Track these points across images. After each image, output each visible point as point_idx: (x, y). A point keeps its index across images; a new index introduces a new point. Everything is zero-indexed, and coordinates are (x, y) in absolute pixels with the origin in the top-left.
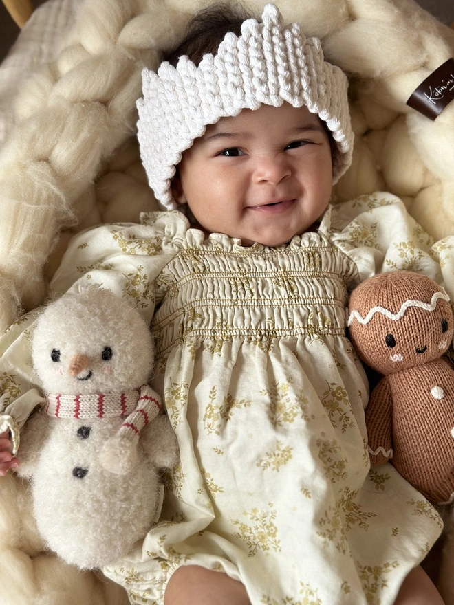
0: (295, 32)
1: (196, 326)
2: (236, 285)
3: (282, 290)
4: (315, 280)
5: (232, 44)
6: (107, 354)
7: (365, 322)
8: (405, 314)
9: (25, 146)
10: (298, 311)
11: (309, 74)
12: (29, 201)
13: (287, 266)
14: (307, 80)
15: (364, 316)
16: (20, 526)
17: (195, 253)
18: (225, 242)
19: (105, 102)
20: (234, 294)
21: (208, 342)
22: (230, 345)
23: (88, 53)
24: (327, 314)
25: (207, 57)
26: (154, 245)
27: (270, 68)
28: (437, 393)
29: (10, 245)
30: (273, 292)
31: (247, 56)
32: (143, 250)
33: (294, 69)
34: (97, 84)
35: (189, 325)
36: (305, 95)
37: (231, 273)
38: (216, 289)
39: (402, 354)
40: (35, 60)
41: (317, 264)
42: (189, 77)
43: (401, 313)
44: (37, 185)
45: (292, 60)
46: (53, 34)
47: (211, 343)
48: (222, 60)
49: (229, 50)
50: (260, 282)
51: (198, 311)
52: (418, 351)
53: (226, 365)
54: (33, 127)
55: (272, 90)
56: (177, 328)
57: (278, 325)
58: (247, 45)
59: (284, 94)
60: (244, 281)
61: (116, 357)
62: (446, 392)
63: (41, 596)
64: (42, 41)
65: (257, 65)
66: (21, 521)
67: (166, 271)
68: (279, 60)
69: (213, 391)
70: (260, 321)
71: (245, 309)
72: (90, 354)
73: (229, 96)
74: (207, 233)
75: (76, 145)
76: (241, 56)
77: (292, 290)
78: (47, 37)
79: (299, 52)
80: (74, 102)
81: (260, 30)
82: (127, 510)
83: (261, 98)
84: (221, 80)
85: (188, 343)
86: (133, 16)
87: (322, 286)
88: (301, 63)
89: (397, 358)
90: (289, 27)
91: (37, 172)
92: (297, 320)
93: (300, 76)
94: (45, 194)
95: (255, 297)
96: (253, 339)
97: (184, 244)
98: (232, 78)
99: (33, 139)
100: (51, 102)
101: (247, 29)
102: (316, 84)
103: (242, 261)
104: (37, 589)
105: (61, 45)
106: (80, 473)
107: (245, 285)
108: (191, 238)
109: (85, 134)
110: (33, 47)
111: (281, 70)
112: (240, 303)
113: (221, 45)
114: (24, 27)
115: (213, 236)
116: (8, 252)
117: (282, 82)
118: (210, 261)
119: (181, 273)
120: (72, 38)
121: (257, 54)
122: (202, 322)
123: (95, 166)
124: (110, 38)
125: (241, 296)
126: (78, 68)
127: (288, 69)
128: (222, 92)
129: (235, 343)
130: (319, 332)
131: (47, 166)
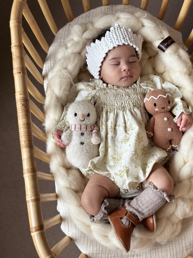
0: (124, 28)
1: (105, 107)
2: (115, 96)
3: (127, 97)
4: (135, 95)
5: (108, 33)
6: (89, 115)
7: (149, 100)
8: (159, 98)
9: (61, 65)
10: (131, 102)
11: (129, 37)
12: (64, 79)
13: (128, 91)
14: (128, 38)
15: (148, 99)
16: (64, 161)
17: (104, 89)
18: (112, 86)
19: (80, 53)
20: (115, 98)
21: (109, 110)
22: (114, 111)
23: (75, 41)
24: (139, 103)
25: (103, 38)
26: (94, 87)
27: (119, 36)
28: (165, 119)
29: (60, 91)
30: (125, 97)
31: (113, 35)
32: (91, 88)
33: (124, 36)
34: (77, 49)
35: (104, 106)
36: (128, 41)
37: (114, 93)
38: (110, 97)
39: (158, 109)
40: (60, 44)
41: (136, 91)
42: (99, 44)
43: (158, 98)
44: (65, 75)
45: (124, 34)
46: (64, 37)
47: (109, 111)
48: (107, 37)
49: (108, 35)
50: (121, 95)
51: (106, 103)
52: (162, 108)
53: (114, 116)
54: (62, 61)
55: (120, 41)
56: (101, 108)
57: (126, 105)
58: (112, 33)
59: (123, 42)
60: (117, 95)
61: (91, 116)
62: (168, 119)
63: (69, 177)
64: (61, 39)
65: (115, 36)
66: (64, 160)
67: (97, 94)
68: (120, 35)
69: (112, 122)
70: (122, 104)
71: (118, 101)
72: (85, 114)
73: (110, 44)
74: (107, 84)
75: (73, 65)
76: (111, 36)
77: (130, 97)
78: (63, 38)
79: (125, 32)
80: (72, 54)
81: (115, 29)
82: (93, 153)
83: (118, 44)
84: (107, 41)
85: (104, 111)
86: (86, 31)
87: (137, 96)
88: (126, 35)
89: (157, 110)
90: (122, 28)
91: (64, 72)
92: (131, 103)
93: (126, 37)
94: (67, 77)
95: (120, 98)
96: (120, 109)
97: (101, 87)
98: (109, 40)
99: (62, 64)
100: (66, 54)
101: (112, 29)
102: (131, 39)
103: (116, 90)
104: (68, 176)
105: (68, 40)
106: (82, 143)
107: (118, 96)
108: (103, 86)
109: (76, 62)
110: (59, 41)
111: (121, 37)
112: (116, 100)
113: (106, 34)
114: (56, 35)
115: (109, 85)
116: (60, 92)
117: (122, 39)
118: (108, 91)
119: (101, 94)
120: (70, 37)
121: (115, 34)
122: (107, 106)
123: (78, 70)
124: (80, 36)
125: (117, 99)
126: (72, 45)
127: (123, 36)
128: (108, 44)
129: (116, 110)
130: (137, 107)
131: (67, 70)
